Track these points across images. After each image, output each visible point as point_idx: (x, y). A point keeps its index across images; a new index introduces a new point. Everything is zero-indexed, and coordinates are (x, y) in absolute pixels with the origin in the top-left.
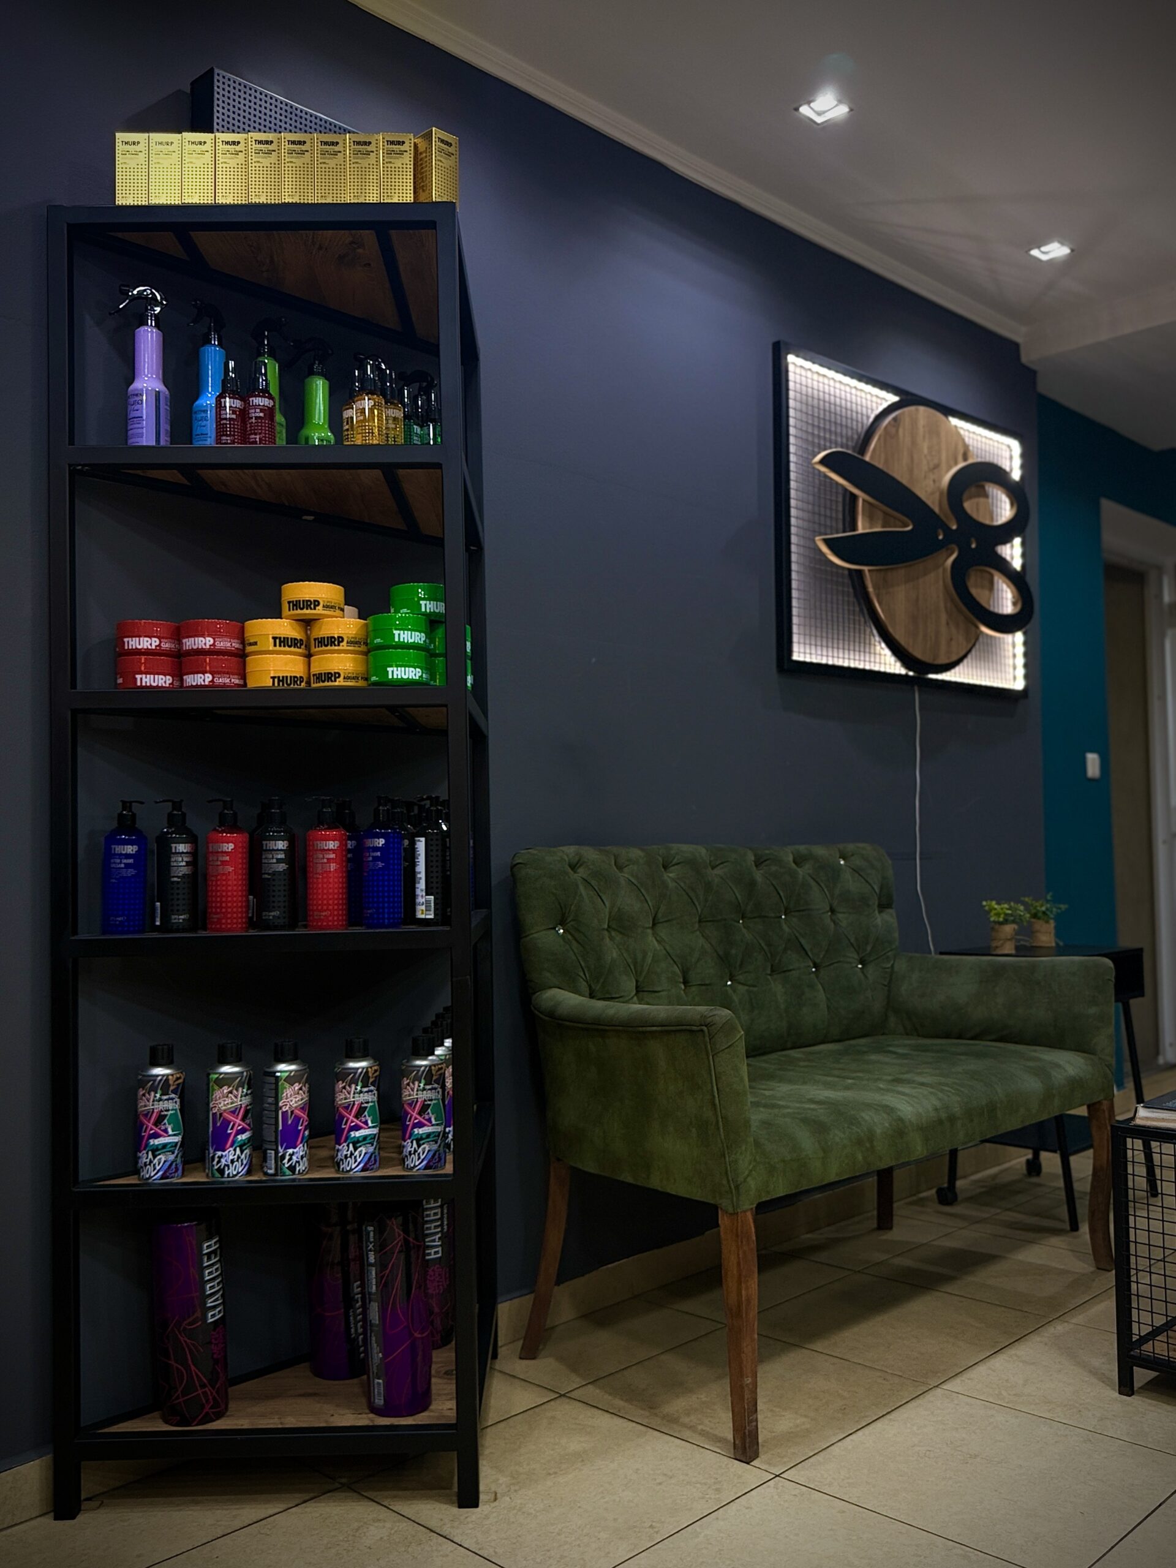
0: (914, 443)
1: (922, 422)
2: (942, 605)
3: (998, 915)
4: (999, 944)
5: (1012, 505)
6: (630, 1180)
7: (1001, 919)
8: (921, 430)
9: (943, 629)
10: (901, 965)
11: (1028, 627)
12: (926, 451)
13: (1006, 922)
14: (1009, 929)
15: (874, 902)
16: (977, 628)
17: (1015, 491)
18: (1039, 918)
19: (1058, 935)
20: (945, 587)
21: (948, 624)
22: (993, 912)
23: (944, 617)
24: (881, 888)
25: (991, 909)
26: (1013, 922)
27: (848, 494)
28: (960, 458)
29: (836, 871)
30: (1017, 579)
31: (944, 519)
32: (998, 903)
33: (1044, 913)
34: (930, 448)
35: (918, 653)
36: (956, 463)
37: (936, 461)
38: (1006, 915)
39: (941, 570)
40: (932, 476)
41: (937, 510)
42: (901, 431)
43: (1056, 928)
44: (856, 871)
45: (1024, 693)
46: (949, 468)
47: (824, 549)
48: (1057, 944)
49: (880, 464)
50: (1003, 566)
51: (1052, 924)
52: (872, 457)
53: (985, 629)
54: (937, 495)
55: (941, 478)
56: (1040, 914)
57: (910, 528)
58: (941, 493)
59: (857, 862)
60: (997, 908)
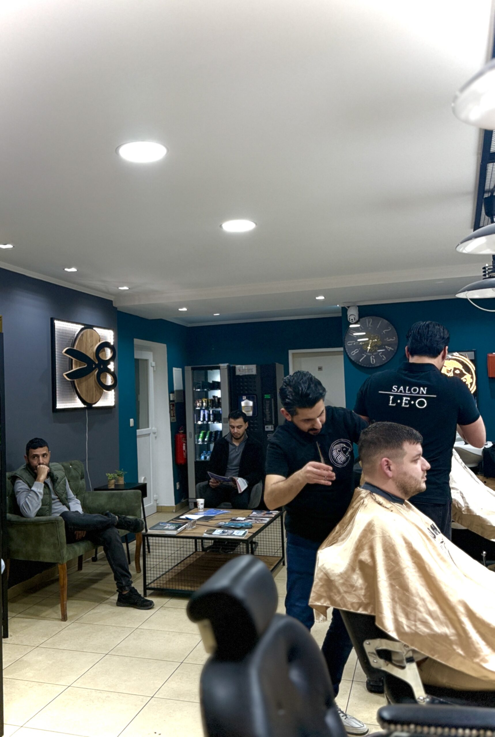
0: (87, 340)
1: (88, 334)
2: (94, 386)
3: (110, 477)
4: (110, 485)
5: (111, 352)
6: (34, 560)
7: (111, 479)
8: (88, 337)
9: (94, 392)
10: (87, 495)
11: (116, 388)
12: (89, 342)
13: (112, 479)
14: (113, 481)
15: (80, 478)
16: (103, 390)
17: (112, 348)
18: (120, 476)
19: (125, 480)
20: (95, 381)
21: (95, 391)
22: (109, 477)
23: (94, 389)
24: (81, 473)
25: (109, 476)
26: (114, 479)
27: (70, 360)
28: (98, 341)
29: (70, 469)
30: (113, 374)
31: (94, 361)
32: (110, 474)
33: (121, 474)
34: (91, 340)
35: (88, 401)
36: (97, 343)
37: (92, 344)
38: (112, 477)
39: (94, 376)
40: (91, 349)
41: (92, 359)
42: (83, 338)
43: (124, 478)
44: (75, 469)
45: (114, 407)
46: (95, 345)
47: (65, 377)
48: (124, 483)
49: (78, 350)
50: (108, 371)
51: (123, 478)
52: (76, 348)
53: (105, 391)
54: (92, 354)
55: (93, 348)
56: (120, 475)
57: (86, 366)
58: (94, 353)
59: (75, 467)
60: (110, 475)
